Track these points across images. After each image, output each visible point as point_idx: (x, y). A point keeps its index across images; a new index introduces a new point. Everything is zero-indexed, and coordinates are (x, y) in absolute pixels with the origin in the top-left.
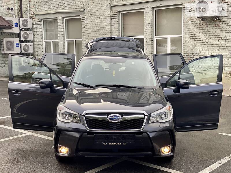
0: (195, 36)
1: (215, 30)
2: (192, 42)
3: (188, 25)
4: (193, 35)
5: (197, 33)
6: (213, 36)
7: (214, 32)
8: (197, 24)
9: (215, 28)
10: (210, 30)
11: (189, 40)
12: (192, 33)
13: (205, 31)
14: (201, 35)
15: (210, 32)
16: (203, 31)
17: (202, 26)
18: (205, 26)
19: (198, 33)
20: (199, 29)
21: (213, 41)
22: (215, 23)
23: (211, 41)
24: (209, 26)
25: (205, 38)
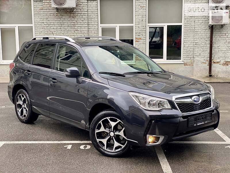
0: (50, 26)
1: (70, 21)
2: (46, 32)
3: (39, 15)
4: (48, 26)
5: (51, 24)
6: (68, 28)
7: (69, 23)
8: (51, 15)
9: (70, 19)
10: (64, 21)
11: (41, 30)
12: (46, 24)
13: (60, 21)
14: (56, 26)
15: (65, 23)
16: (58, 21)
17: (56, 17)
18: (60, 17)
19: (53, 24)
20: (53, 19)
21: (68, 32)
22: (69, 15)
23: (67, 32)
24: (63, 17)
25: (61, 29)
